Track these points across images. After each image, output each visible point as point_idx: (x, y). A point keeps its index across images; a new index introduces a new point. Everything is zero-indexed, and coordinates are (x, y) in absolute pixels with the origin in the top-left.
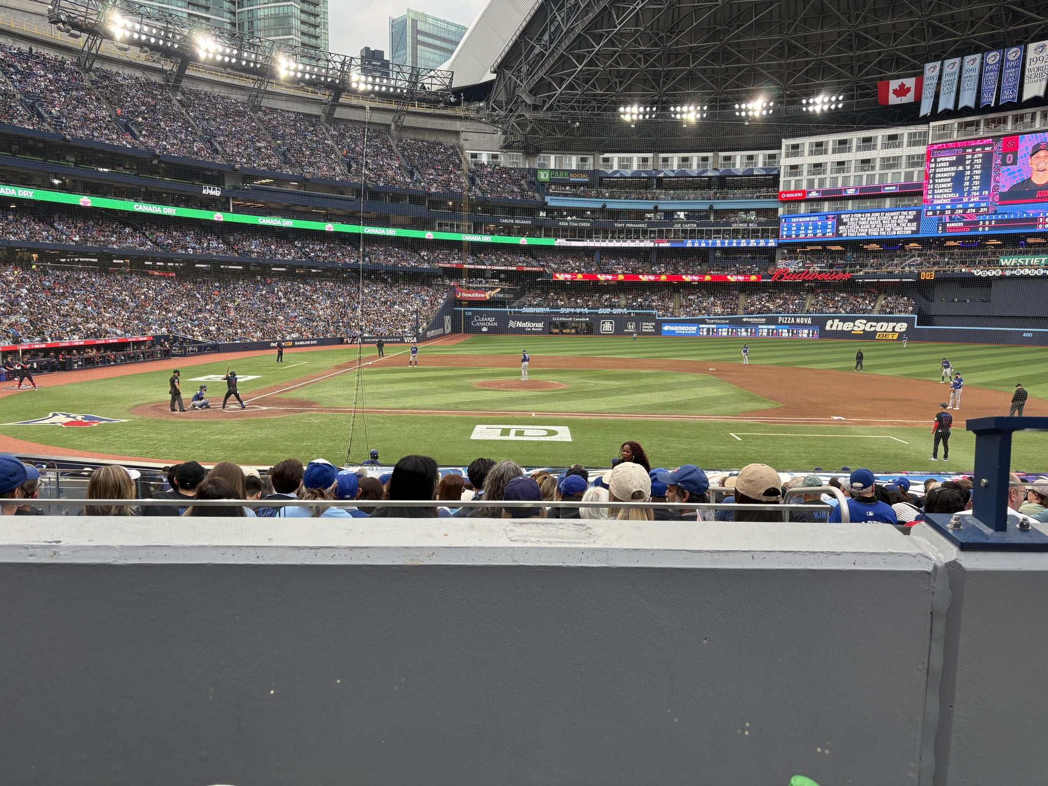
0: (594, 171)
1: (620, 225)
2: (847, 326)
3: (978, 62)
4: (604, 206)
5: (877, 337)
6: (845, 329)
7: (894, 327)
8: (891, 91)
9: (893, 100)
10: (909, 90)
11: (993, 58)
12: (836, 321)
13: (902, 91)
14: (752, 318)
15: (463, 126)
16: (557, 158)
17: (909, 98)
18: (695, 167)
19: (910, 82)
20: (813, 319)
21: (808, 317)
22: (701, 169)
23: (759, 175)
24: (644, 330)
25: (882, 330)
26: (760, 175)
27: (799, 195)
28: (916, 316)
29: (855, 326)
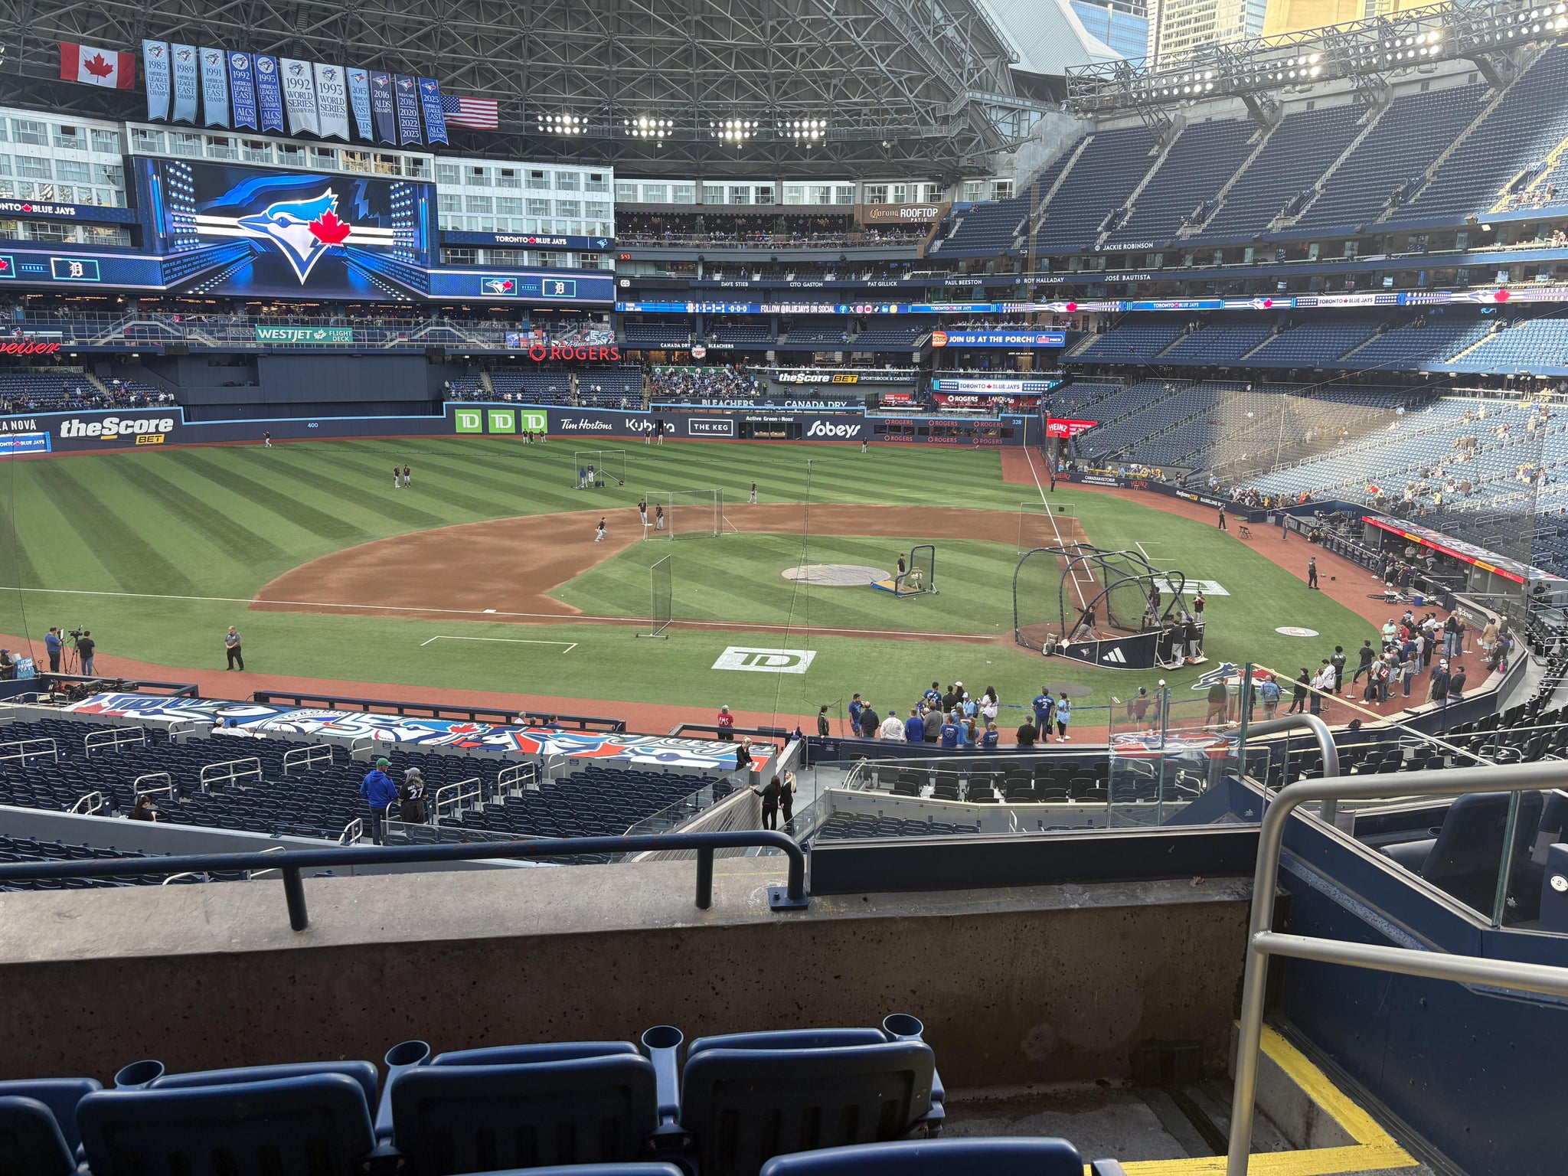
2: (93, 429)
3: (221, 60)
5: (137, 443)
6: (90, 433)
7: (157, 426)
8: (81, 63)
9: (85, 77)
10: (109, 69)
11: (239, 61)
12: (75, 422)
13: (98, 67)
19: (111, 58)
20: (38, 420)
21: (29, 419)
25: (143, 431)
28: (181, 408)
29: (103, 427)
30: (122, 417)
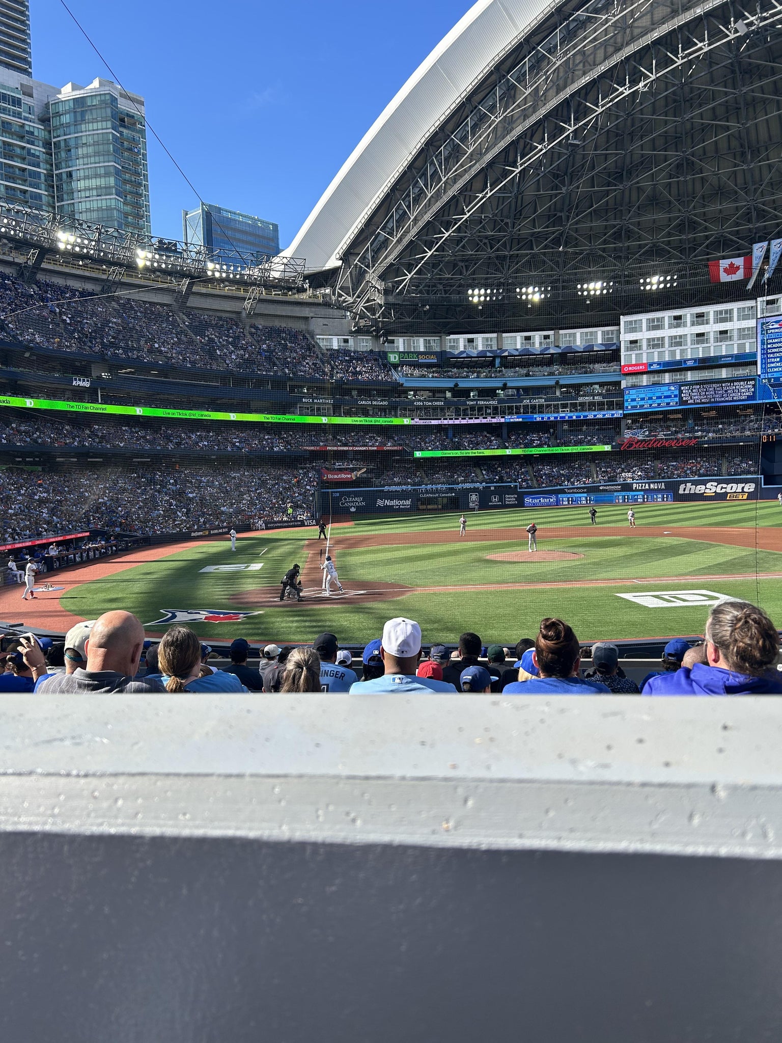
0: (441, 352)
1: (472, 403)
2: (700, 489)
4: (456, 385)
5: (728, 498)
6: (697, 492)
7: (743, 488)
8: (721, 270)
9: (724, 278)
10: (738, 268)
12: (689, 485)
13: (732, 269)
14: (609, 485)
15: (312, 312)
16: (406, 342)
17: (739, 275)
18: (537, 345)
19: (739, 262)
20: (666, 484)
21: (661, 482)
22: (544, 346)
23: (599, 351)
24: (507, 503)
25: (733, 490)
26: (601, 351)
27: (641, 367)
28: (762, 476)
29: (706, 488)
30: (719, 482)
